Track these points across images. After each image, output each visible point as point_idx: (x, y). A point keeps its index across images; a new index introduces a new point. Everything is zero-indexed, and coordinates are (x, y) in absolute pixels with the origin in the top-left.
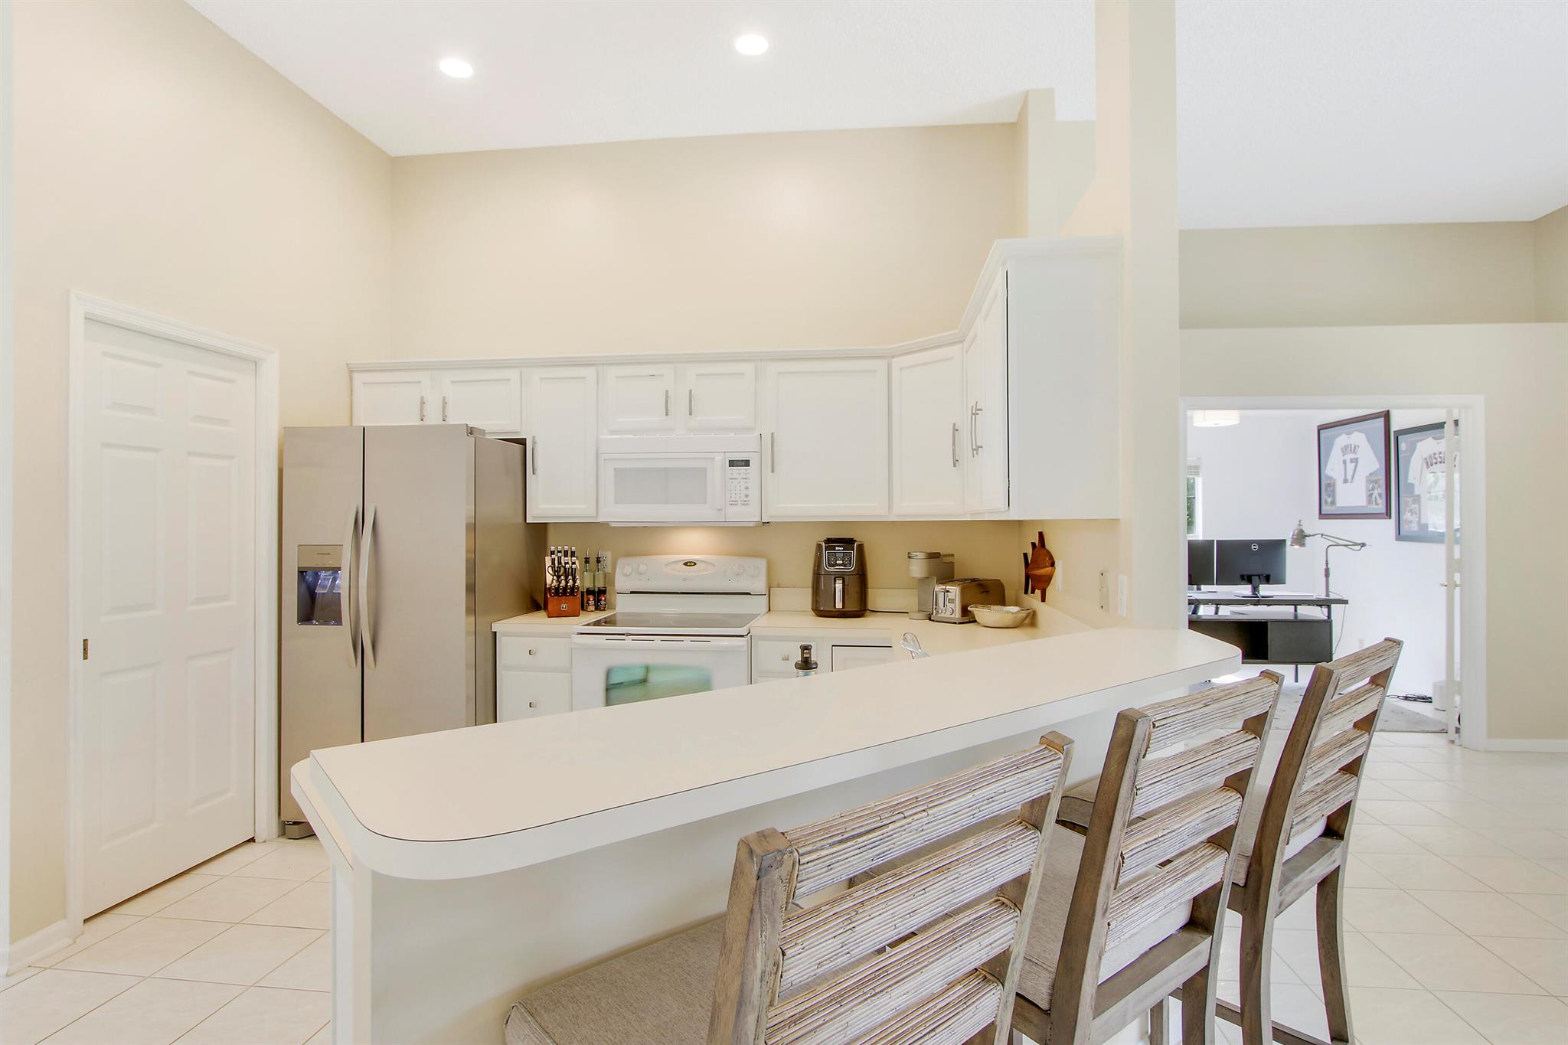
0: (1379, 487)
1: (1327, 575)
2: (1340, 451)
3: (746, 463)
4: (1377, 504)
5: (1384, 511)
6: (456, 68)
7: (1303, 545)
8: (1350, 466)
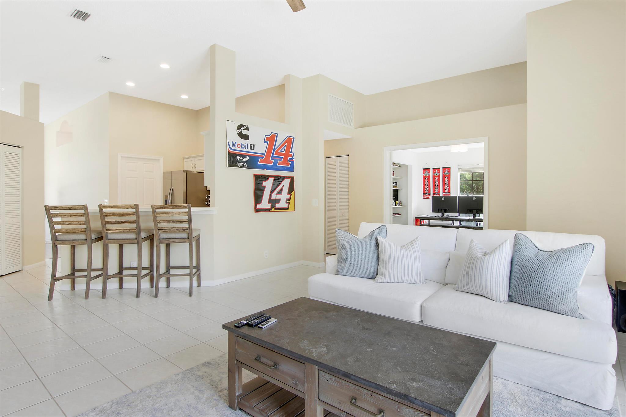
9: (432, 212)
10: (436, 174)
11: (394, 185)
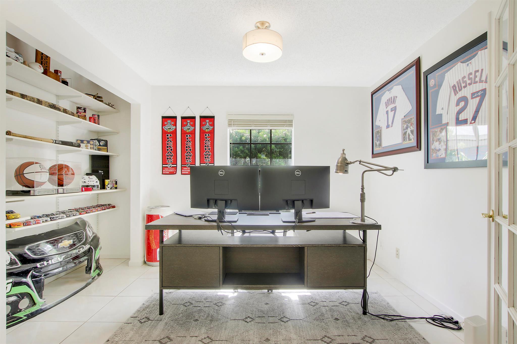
0: (411, 125)
1: (363, 199)
2: (385, 105)
4: (410, 140)
5: (415, 144)
7: (346, 171)
8: (391, 114)
9: (191, 208)
10: (189, 128)
11: (100, 145)
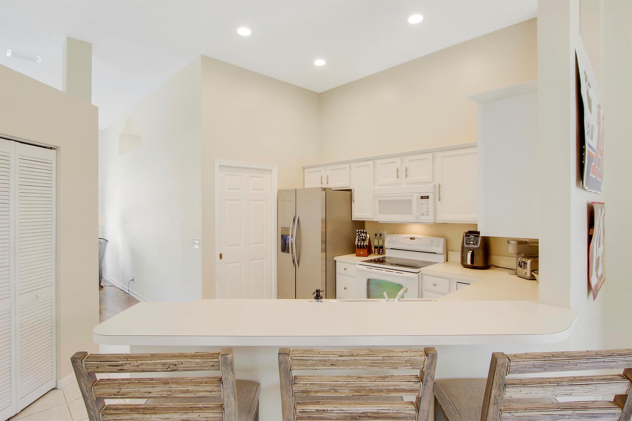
3: (427, 197)
6: (320, 63)
